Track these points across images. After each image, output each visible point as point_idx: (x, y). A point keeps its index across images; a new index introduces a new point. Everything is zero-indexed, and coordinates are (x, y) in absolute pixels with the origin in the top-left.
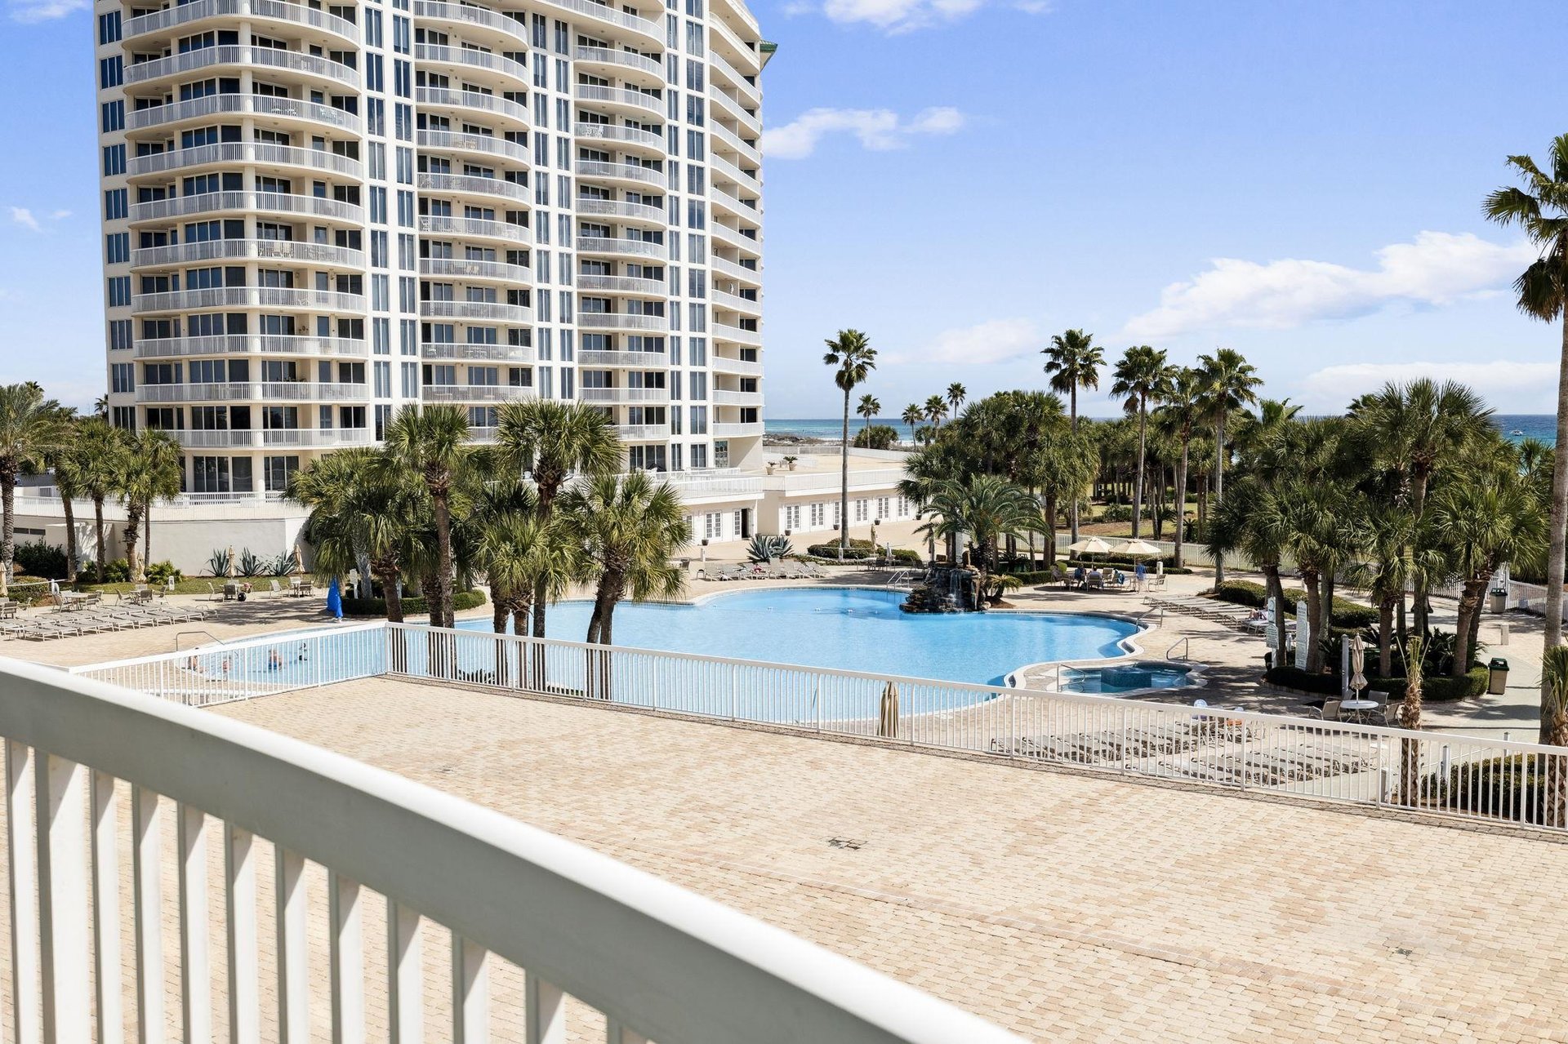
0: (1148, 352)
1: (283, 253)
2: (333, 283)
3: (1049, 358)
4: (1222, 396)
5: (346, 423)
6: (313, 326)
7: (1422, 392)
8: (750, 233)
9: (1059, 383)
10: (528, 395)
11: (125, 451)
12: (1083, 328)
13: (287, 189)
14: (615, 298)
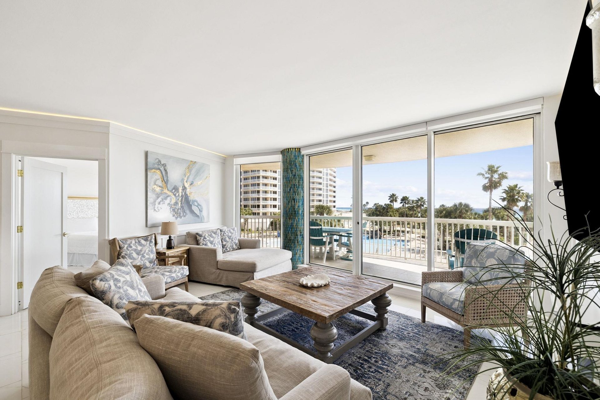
0: (406, 197)
1: (265, 181)
2: (272, 186)
3: (389, 198)
4: (421, 204)
5: (274, 207)
6: (269, 192)
7: (461, 204)
8: (335, 177)
9: (391, 202)
10: (321, 203)
11: (244, 211)
12: (395, 193)
13: (266, 171)
14: (314, 188)
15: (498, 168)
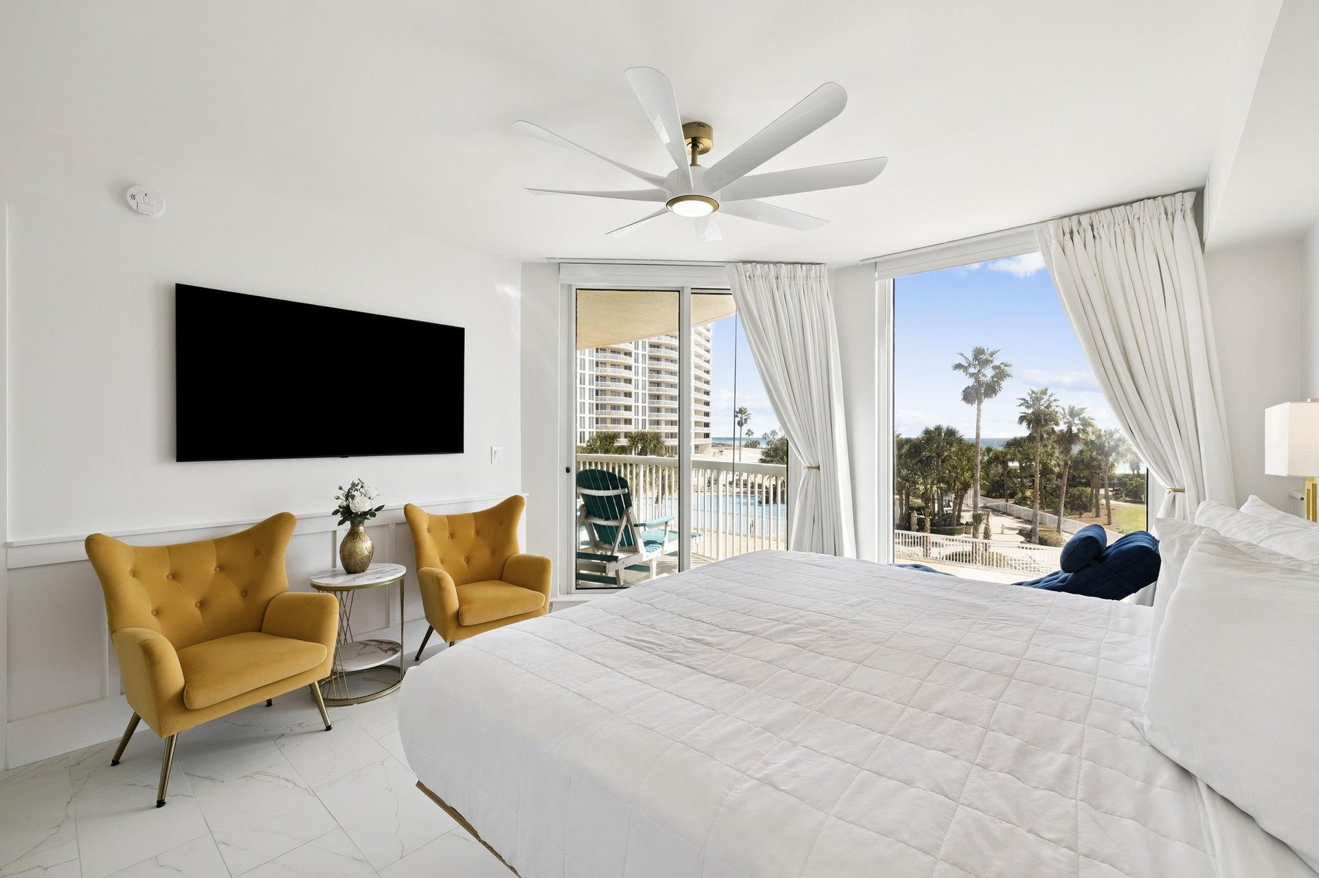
15: (992, 355)
